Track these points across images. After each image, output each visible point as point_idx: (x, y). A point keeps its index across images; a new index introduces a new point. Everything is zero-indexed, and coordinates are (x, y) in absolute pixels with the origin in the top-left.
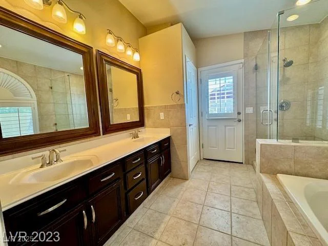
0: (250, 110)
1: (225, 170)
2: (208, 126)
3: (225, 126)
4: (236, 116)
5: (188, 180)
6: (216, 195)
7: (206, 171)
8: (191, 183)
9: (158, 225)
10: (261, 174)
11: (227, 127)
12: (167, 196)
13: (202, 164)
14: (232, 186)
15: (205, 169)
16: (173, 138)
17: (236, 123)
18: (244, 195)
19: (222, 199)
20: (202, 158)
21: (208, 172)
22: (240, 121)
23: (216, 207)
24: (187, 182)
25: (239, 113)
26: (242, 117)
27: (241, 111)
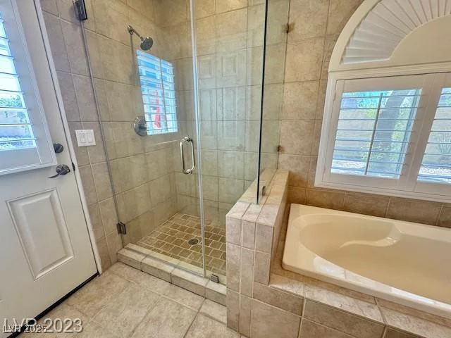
0: (87, 137)
4: (50, 159)
17: (54, 182)
25: (58, 149)
26: (69, 158)
27: (64, 144)
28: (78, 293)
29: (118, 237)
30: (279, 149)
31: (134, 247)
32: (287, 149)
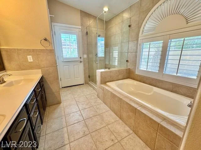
1: (78, 90)
2: (63, 66)
3: (74, 65)
4: (79, 59)
5: (61, 103)
6: (83, 103)
7: (68, 94)
8: (65, 104)
9: (63, 137)
10: (101, 85)
11: (75, 66)
12: (54, 119)
13: (63, 90)
14: (86, 96)
15: (67, 93)
16: (45, 77)
17: (79, 63)
18: (93, 97)
19: (86, 103)
20: (61, 87)
21: (70, 94)
22: (81, 62)
23: (86, 107)
24: (62, 104)
25: (80, 58)
26: (82, 60)
27: (81, 57)
28: (79, 86)
29: (88, 78)
30: (127, 61)
31: (91, 82)
32: (129, 61)
